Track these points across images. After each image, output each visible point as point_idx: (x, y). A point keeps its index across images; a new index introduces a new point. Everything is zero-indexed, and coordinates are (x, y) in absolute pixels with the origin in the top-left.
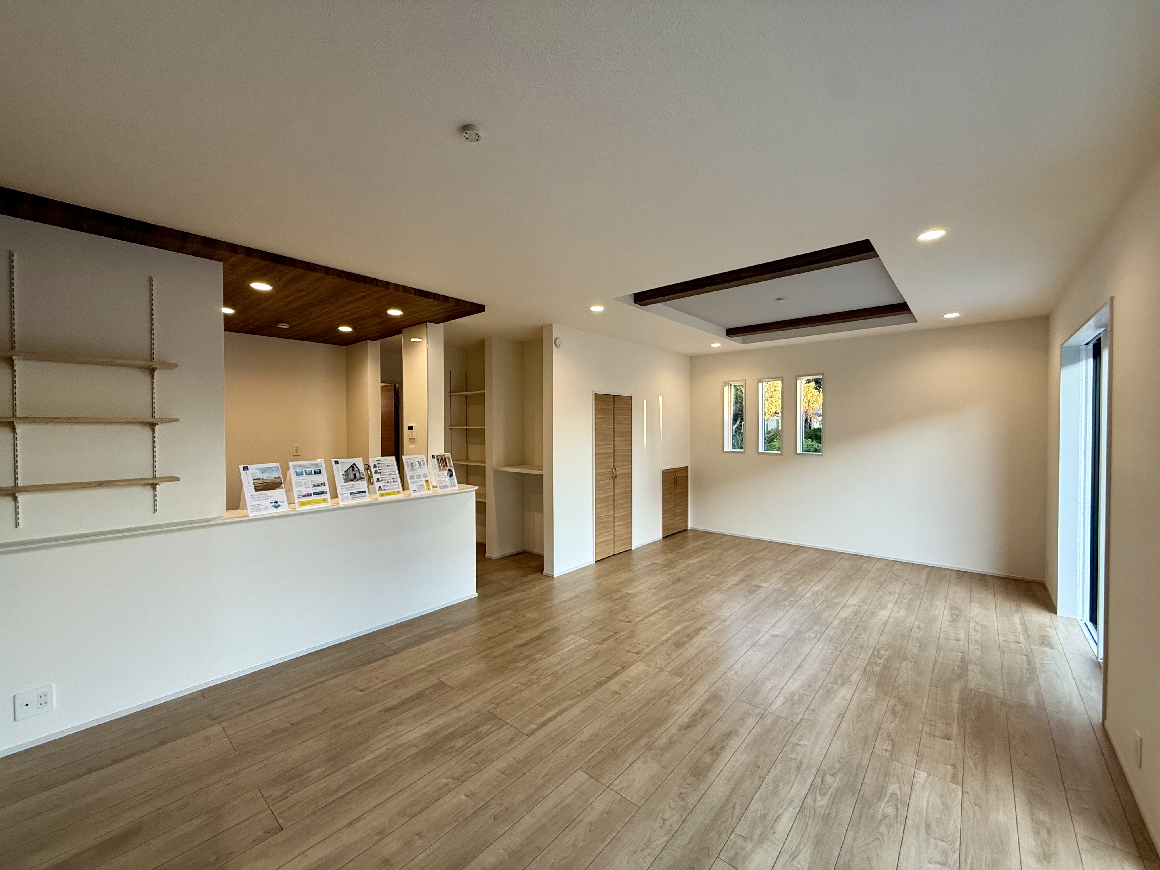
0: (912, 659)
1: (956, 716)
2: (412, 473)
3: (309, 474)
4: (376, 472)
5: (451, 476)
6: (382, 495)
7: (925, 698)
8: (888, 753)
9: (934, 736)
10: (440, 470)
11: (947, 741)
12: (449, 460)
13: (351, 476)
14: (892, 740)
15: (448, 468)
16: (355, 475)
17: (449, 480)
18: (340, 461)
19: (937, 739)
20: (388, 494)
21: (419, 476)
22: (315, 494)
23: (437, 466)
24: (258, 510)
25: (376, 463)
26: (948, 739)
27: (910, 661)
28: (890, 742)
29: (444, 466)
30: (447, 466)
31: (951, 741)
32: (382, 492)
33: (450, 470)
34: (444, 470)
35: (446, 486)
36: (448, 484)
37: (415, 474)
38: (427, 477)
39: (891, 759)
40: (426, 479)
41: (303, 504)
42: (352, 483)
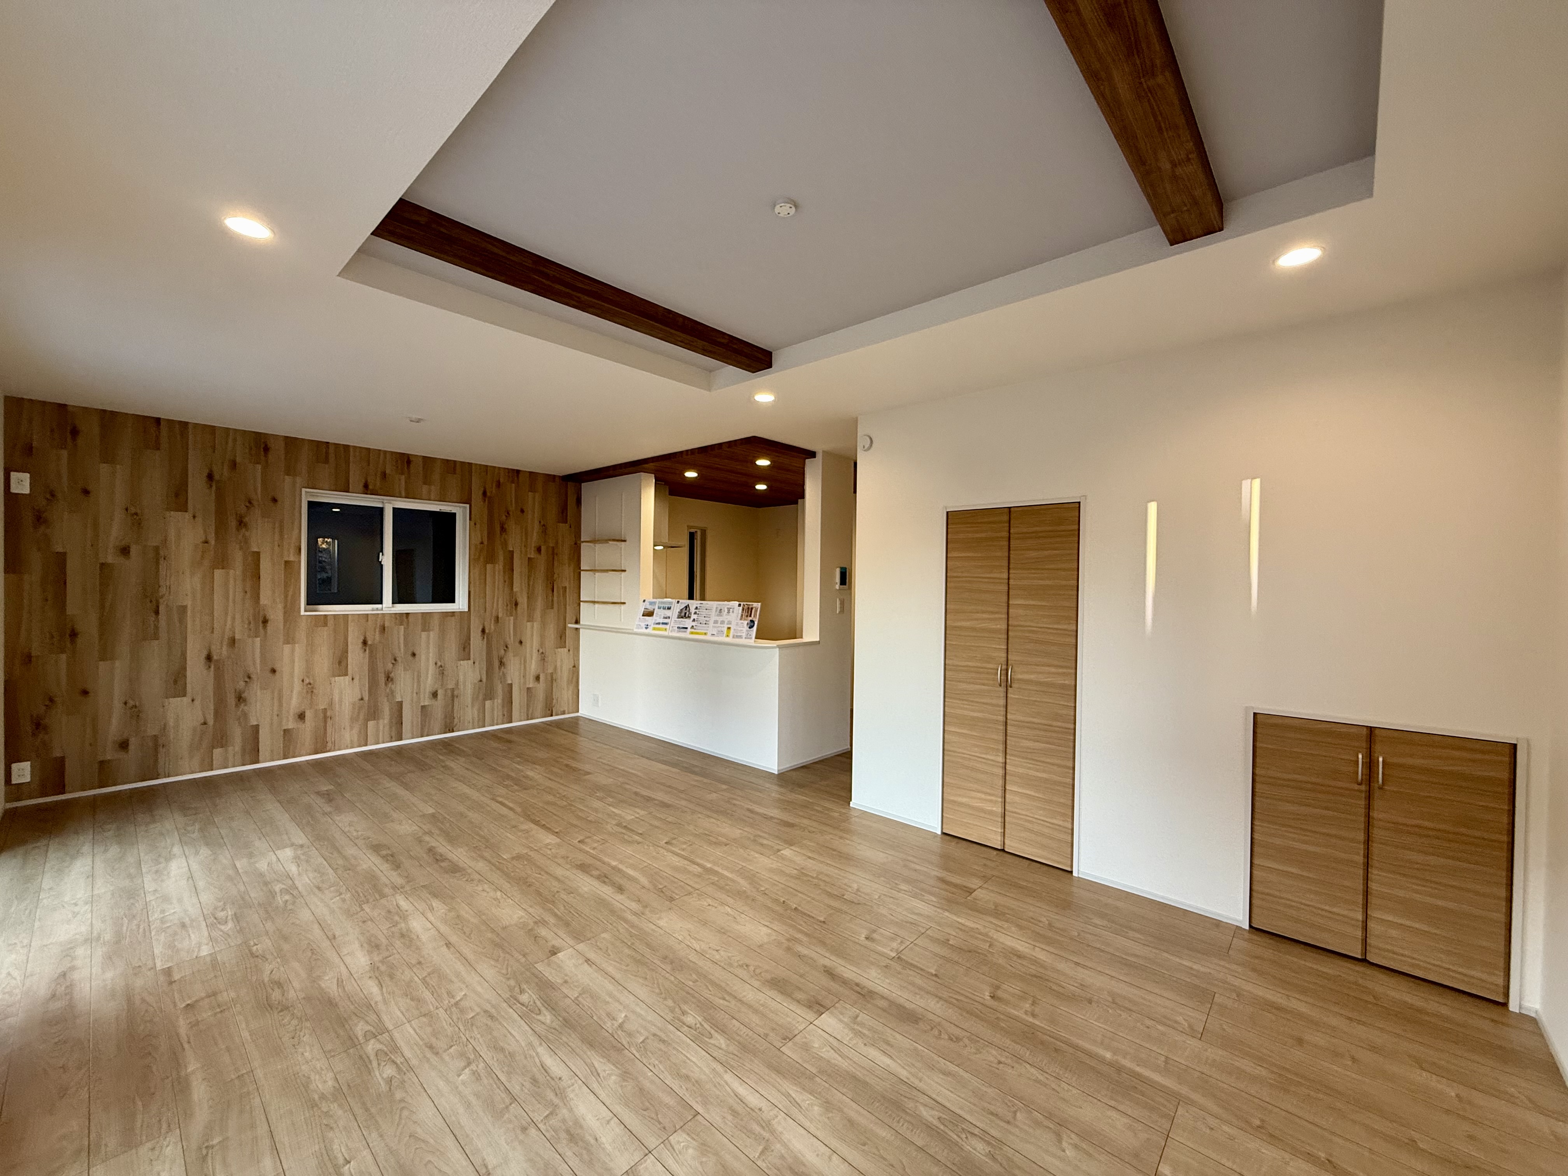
0: (324, 1107)
1: (186, 1046)
2: (717, 618)
3: (664, 608)
4: (695, 613)
5: (751, 627)
6: (692, 633)
7: (249, 1038)
8: (252, 943)
9: (208, 996)
10: (741, 619)
11: (189, 1002)
12: (756, 611)
13: (683, 614)
14: (257, 956)
15: (751, 618)
16: (685, 613)
17: (747, 631)
18: (681, 601)
19: (203, 995)
20: (697, 633)
21: (723, 622)
22: (663, 623)
23: (740, 615)
24: (638, 628)
25: (698, 606)
26: (188, 1005)
27: (323, 1097)
28: (257, 954)
29: (747, 616)
30: (750, 616)
31: (184, 1005)
32: (693, 630)
33: (752, 621)
34: (745, 620)
35: (740, 637)
36: (744, 635)
37: (720, 619)
38: (730, 624)
39: (246, 942)
40: (729, 626)
41: (654, 629)
42: (682, 619)
